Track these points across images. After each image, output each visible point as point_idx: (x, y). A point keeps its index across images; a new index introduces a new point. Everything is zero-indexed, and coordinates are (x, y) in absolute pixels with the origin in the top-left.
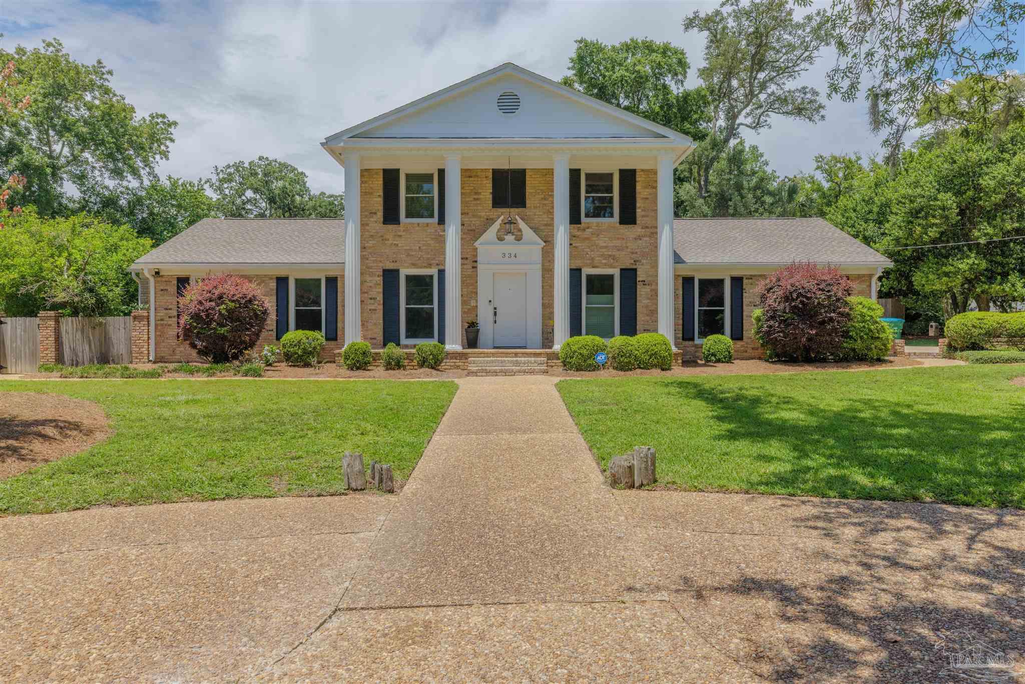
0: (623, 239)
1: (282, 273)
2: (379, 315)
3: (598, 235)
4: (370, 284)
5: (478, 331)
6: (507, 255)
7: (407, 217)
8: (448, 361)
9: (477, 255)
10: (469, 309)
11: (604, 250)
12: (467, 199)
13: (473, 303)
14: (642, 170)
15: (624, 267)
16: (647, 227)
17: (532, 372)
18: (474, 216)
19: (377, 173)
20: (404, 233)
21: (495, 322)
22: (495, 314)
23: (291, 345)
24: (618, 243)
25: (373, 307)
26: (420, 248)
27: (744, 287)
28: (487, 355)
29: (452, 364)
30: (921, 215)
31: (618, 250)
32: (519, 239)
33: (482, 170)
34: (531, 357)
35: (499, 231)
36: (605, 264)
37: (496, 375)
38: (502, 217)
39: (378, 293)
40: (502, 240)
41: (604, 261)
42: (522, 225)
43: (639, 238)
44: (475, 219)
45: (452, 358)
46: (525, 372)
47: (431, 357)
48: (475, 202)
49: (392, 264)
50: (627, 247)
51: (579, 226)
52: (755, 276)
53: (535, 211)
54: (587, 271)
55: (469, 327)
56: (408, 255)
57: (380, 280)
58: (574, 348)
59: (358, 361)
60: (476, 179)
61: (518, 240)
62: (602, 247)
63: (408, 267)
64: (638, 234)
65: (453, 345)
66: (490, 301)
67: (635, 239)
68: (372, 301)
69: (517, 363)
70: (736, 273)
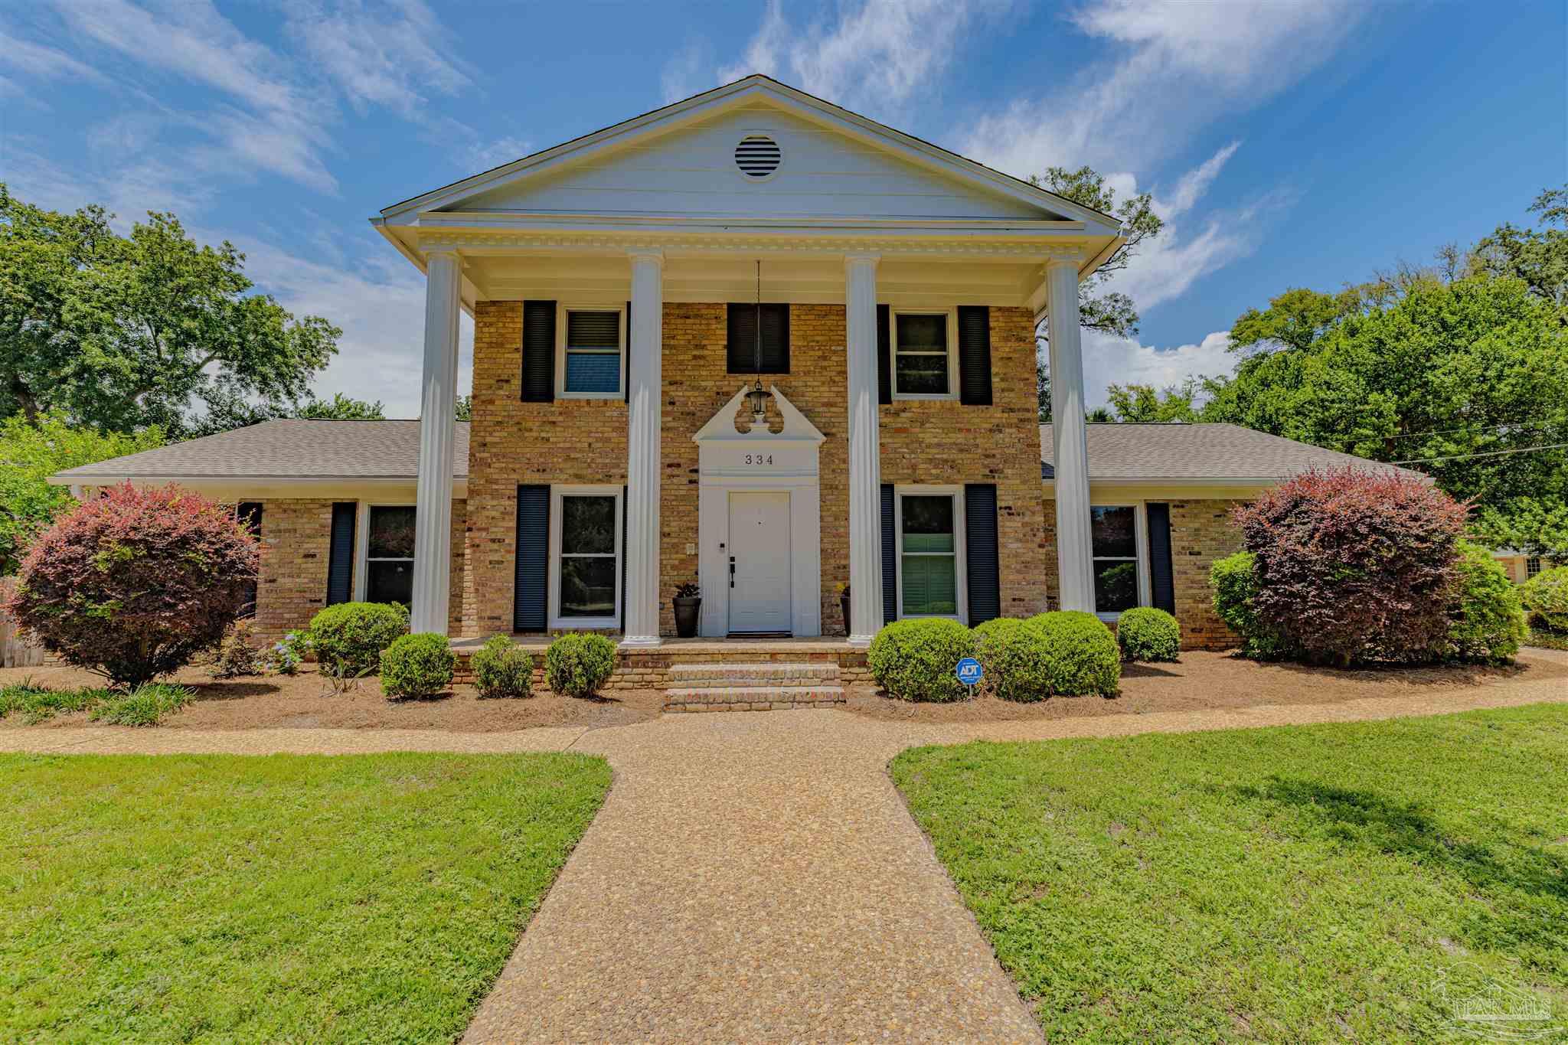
0: (969, 430)
1: (346, 496)
2: (508, 573)
3: (922, 424)
4: (494, 513)
5: (698, 602)
6: (755, 460)
7: (568, 388)
8: (627, 670)
9: (697, 460)
10: (682, 561)
11: (934, 451)
12: (681, 358)
13: (690, 550)
14: (1000, 309)
15: (972, 482)
16: (1012, 410)
17: (811, 701)
18: (694, 388)
19: (512, 310)
20: (561, 418)
21: (732, 585)
22: (732, 569)
23: (325, 632)
24: (960, 438)
25: (496, 557)
26: (590, 445)
27: (1171, 521)
28: (713, 657)
29: (637, 678)
30: (1339, 428)
31: (961, 451)
32: (776, 430)
33: (709, 306)
34: (805, 662)
35: (739, 414)
36: (937, 477)
37: (730, 709)
38: (746, 388)
39: (508, 529)
40: (745, 432)
41: (934, 471)
42: (782, 403)
43: (998, 428)
44: (697, 394)
45: (636, 665)
46: (794, 700)
47: (579, 670)
48: (694, 362)
49: (537, 475)
50: (977, 446)
51: (888, 406)
52: (1188, 502)
53: (804, 379)
54: (903, 489)
55: (680, 595)
56: (568, 458)
57: (512, 505)
58: (906, 648)
59: (409, 681)
60: (698, 321)
61: (775, 432)
62: (929, 446)
63: (566, 482)
64: (995, 421)
65: (642, 637)
66: (722, 546)
67: (990, 430)
68: (495, 546)
69: (775, 679)
70: (1158, 497)
